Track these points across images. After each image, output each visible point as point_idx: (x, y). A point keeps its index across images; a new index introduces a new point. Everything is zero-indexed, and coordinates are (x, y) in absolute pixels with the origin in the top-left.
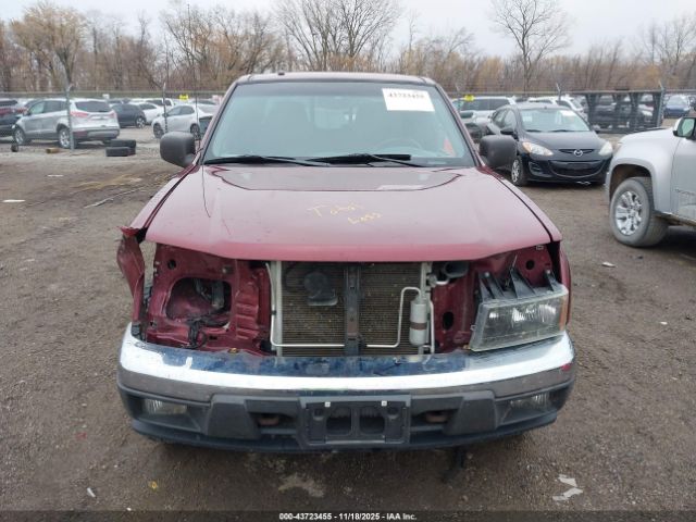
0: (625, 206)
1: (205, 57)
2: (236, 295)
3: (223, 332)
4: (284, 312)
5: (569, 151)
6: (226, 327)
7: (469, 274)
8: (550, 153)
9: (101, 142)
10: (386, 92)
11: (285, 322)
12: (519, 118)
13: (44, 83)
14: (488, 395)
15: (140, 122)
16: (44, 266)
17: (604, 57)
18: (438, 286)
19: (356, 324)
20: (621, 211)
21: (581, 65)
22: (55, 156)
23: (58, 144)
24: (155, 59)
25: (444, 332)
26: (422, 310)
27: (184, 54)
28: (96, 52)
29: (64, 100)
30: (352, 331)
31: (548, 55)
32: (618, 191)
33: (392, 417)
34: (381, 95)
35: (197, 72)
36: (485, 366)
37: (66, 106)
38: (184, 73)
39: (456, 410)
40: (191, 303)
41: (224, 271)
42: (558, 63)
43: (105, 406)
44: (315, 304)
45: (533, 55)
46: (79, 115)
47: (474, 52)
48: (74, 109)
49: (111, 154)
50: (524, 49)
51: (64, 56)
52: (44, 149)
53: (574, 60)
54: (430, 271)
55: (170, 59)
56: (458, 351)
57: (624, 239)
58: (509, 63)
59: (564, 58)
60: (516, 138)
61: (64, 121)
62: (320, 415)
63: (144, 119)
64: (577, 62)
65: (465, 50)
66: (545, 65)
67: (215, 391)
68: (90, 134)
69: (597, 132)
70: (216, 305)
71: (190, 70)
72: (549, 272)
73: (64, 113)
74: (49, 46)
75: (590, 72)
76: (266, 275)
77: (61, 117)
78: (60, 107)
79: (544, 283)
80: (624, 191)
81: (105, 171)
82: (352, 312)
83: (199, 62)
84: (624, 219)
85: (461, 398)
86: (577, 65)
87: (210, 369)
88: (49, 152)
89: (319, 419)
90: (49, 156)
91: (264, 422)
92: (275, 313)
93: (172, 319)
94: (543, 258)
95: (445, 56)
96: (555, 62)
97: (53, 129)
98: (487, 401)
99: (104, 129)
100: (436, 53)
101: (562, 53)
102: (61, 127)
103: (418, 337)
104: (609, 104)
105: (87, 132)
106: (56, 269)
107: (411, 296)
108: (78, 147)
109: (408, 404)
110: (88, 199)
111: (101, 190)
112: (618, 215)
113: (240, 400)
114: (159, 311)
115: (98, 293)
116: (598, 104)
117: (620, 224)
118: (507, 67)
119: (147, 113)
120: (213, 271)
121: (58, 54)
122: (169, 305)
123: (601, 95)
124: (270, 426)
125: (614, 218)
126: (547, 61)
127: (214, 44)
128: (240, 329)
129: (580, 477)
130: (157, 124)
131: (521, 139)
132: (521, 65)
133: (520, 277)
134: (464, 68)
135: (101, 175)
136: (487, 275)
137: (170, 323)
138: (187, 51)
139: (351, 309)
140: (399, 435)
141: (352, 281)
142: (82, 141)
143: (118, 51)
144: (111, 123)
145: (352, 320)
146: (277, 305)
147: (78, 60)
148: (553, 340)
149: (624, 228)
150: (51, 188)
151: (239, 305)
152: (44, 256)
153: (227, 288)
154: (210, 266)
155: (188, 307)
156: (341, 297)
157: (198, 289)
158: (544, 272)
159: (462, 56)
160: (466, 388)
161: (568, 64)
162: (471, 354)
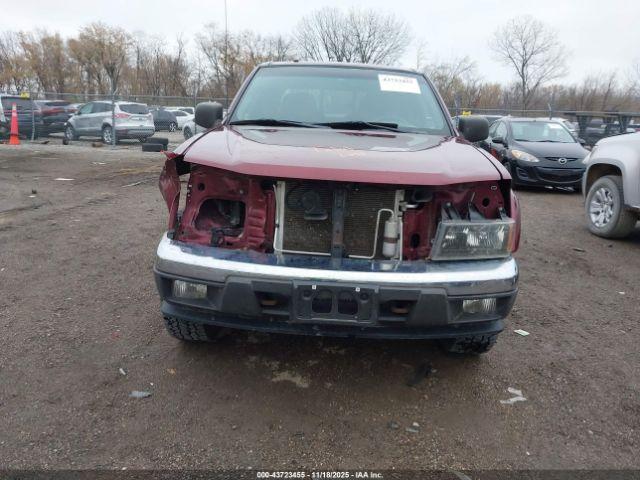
0: (599, 201)
1: (232, 74)
2: (250, 210)
3: (237, 239)
4: (285, 226)
5: (554, 159)
6: (240, 236)
7: (433, 201)
8: (537, 160)
9: (137, 140)
10: (381, 77)
11: (286, 234)
12: (510, 129)
13: (92, 91)
14: (441, 292)
15: (172, 127)
16: (88, 224)
17: (599, 87)
18: (408, 209)
19: (340, 235)
20: (595, 206)
21: (577, 94)
22: (99, 149)
23: (103, 141)
24: (188, 75)
25: (412, 250)
26: (394, 227)
27: (214, 71)
28: (138, 68)
29: (110, 102)
30: (337, 241)
31: (546, 84)
32: (592, 188)
33: (364, 302)
34: (377, 79)
35: (224, 87)
36: (440, 271)
37: (112, 108)
38: (213, 88)
39: (416, 301)
40: (214, 220)
41: (241, 192)
42: (555, 91)
43: (136, 318)
44: (309, 218)
45: (531, 84)
46: (121, 116)
47: (475, 79)
48: (118, 111)
49: (146, 149)
50: (523, 78)
51: (111, 70)
52: (89, 144)
53: (571, 89)
54: (402, 199)
55: (202, 75)
56: (420, 261)
57: (596, 230)
58: (509, 90)
59: (562, 87)
60: (506, 146)
61: (109, 121)
62: (308, 296)
63: (176, 124)
64: (573, 92)
65: (468, 76)
66: (543, 93)
67: (230, 274)
68: (130, 133)
69: (582, 144)
70: (234, 222)
71: (218, 86)
72: (501, 209)
73: (110, 113)
74: (98, 61)
75: (585, 100)
76: (273, 195)
77: (107, 117)
78: (106, 108)
79: (496, 216)
80: (598, 188)
81: (141, 162)
82: (338, 225)
83: (227, 79)
84: (598, 213)
85: (420, 291)
86: (574, 92)
87: (226, 259)
88: (94, 146)
89: (306, 299)
90: (94, 149)
91: (265, 303)
92: (278, 226)
93: (198, 229)
94: (496, 197)
95: (449, 81)
96: (552, 90)
97: (99, 128)
98: (441, 297)
99: (142, 128)
100: (440, 78)
101: (558, 82)
102: (106, 126)
103: (389, 249)
104: (599, 126)
105: (127, 130)
106: (98, 227)
107: (386, 217)
108: (118, 143)
109: (376, 291)
110: (126, 181)
111: (137, 175)
112: (592, 210)
113: (248, 281)
114: (190, 224)
115: (132, 245)
116: (588, 126)
117: (594, 218)
118: (507, 94)
119: (179, 119)
120: (232, 192)
121: (106, 68)
122: (197, 221)
123: (592, 117)
124: (270, 307)
125: (589, 212)
126: (545, 90)
127: (241, 63)
128: (251, 238)
129: (526, 390)
130: (187, 128)
131: (510, 147)
132: (520, 92)
133: (476, 209)
134: (466, 93)
135: (137, 164)
136: (449, 204)
137: (197, 232)
138: (217, 68)
139: (338, 223)
140: (369, 316)
141: (340, 201)
142: (123, 138)
143: (157, 68)
144: (149, 124)
145: (338, 232)
146: (280, 220)
147: (123, 74)
148: (501, 260)
149: (597, 222)
150: (94, 172)
151: (251, 218)
152: (88, 218)
153: (243, 206)
154: (231, 188)
155: (212, 224)
156: (330, 214)
157: (220, 210)
158: (497, 208)
159: (465, 82)
160: (423, 285)
161: (565, 93)
162: (431, 262)
